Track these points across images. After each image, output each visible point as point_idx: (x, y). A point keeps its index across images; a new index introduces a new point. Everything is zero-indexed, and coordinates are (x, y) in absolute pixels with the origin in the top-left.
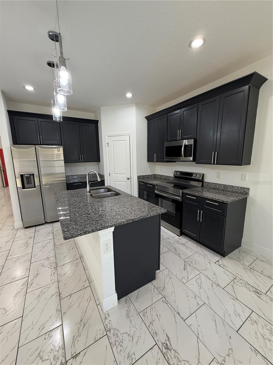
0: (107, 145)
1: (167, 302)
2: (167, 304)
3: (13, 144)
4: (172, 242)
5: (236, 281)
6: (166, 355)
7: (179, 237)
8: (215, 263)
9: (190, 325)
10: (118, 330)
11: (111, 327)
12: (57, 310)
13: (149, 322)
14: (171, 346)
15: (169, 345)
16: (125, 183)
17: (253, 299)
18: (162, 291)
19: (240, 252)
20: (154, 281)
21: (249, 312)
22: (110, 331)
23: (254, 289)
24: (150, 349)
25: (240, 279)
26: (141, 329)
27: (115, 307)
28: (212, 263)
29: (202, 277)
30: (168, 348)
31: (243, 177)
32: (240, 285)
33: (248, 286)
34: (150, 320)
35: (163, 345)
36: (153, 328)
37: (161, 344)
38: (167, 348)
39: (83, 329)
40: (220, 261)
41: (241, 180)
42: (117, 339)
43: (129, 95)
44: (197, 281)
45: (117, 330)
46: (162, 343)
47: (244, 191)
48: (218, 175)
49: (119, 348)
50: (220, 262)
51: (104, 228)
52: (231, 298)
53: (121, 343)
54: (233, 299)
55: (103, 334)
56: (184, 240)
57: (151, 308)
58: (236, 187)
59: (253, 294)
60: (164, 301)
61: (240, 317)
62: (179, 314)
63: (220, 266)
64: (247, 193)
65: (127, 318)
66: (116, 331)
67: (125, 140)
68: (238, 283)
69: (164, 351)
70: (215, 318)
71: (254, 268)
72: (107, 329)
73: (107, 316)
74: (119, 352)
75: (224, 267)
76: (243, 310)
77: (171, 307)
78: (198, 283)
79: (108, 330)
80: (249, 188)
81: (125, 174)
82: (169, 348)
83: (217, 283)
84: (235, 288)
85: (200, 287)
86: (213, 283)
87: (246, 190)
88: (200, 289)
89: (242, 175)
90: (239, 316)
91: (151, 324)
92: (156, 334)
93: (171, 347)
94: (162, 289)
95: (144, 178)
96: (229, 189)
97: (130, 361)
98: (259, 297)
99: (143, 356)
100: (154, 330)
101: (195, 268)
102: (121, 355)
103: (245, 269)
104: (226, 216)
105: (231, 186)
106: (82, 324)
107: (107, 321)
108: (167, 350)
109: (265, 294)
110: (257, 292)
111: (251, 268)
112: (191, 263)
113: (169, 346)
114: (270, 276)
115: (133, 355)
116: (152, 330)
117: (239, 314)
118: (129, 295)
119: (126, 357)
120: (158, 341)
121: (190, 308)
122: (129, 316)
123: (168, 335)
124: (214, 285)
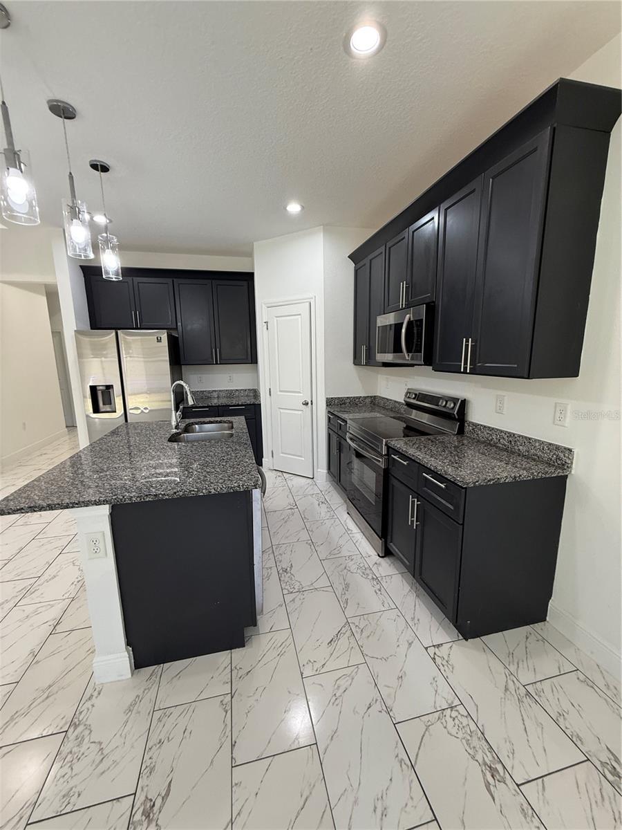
0: (266, 326)
1: (228, 708)
2: (225, 713)
3: (92, 329)
4: (353, 568)
5: (448, 716)
6: (133, 828)
7: (381, 559)
8: (426, 649)
9: (236, 784)
10: (91, 731)
11: (84, 720)
12: (32, 652)
13: (160, 738)
14: (160, 812)
15: (156, 809)
16: (300, 412)
17: (464, 784)
18: (238, 679)
19: (527, 638)
20: (241, 649)
21: (421, 819)
22: (76, 726)
23: (491, 758)
24: (114, 799)
25: (466, 714)
26: (132, 747)
27: (123, 680)
28: (416, 647)
29: (363, 675)
30: (150, 813)
31: (558, 414)
32: (454, 731)
33: (475, 742)
34: (162, 737)
35: (144, 803)
36: (154, 757)
37: (143, 798)
38: (147, 814)
39: (41, 705)
40: (446, 647)
41: (554, 422)
42: (75, 750)
43: (294, 208)
44: (338, 682)
45: (90, 729)
46: (147, 797)
47: (558, 458)
48: (499, 404)
49: (66, 769)
50: (443, 651)
51: (77, 504)
52: (397, 756)
53: (75, 761)
54: (401, 761)
55: (61, 728)
56: (386, 568)
57: (185, 709)
58: (537, 444)
59: (476, 772)
60: (224, 703)
61: (382, 819)
62: (233, 746)
63: (434, 659)
64: (563, 465)
65: (125, 712)
66: (87, 732)
67: (300, 315)
68: (450, 723)
69: (138, 817)
70: (311, 793)
71: (540, 696)
72: (76, 720)
73: (96, 694)
74: (58, 777)
75: (441, 667)
76: (406, 805)
77: (229, 722)
78: (339, 687)
79: (75, 724)
80: (570, 450)
81: (300, 392)
82: (151, 815)
83: (389, 703)
84: (430, 735)
85: (334, 698)
86: (379, 698)
87: (561, 455)
88: (331, 703)
89: (556, 407)
90: (384, 814)
91: (158, 746)
92: (152, 770)
93: (155, 816)
94: (241, 673)
95: (345, 403)
96: (521, 448)
97: (61, 806)
98: (488, 785)
99: (91, 808)
100: (154, 760)
101: (360, 647)
102: (56, 785)
103: (506, 689)
104: (463, 524)
105: (526, 437)
106: (46, 695)
107: (89, 704)
108: (144, 818)
109: (518, 785)
110: (494, 771)
111: (528, 694)
112: (359, 631)
113: (154, 812)
114: (578, 736)
115: (76, 795)
116: (150, 758)
117: (385, 809)
118: (167, 665)
119: (63, 793)
120: (142, 790)
121: (269, 742)
122: (132, 708)
123: (172, 785)
124: (377, 706)
